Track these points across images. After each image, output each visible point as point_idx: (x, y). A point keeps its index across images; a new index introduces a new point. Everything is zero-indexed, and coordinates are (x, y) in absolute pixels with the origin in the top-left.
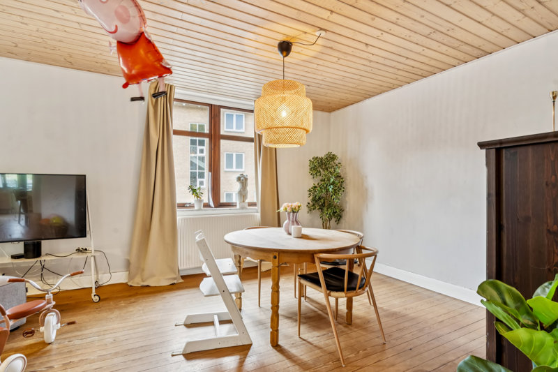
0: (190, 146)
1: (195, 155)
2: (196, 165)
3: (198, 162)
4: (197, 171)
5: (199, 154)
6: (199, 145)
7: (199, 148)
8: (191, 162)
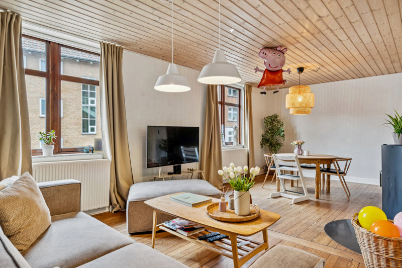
0: (82, 97)
1: (87, 105)
2: (87, 114)
3: (89, 111)
4: (89, 119)
5: (90, 105)
6: (91, 97)
7: (90, 99)
8: (83, 111)
